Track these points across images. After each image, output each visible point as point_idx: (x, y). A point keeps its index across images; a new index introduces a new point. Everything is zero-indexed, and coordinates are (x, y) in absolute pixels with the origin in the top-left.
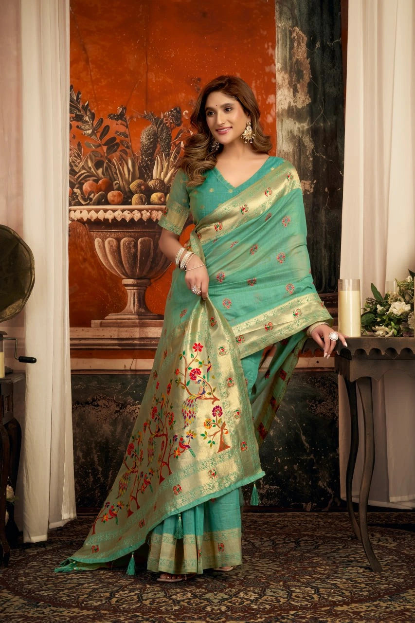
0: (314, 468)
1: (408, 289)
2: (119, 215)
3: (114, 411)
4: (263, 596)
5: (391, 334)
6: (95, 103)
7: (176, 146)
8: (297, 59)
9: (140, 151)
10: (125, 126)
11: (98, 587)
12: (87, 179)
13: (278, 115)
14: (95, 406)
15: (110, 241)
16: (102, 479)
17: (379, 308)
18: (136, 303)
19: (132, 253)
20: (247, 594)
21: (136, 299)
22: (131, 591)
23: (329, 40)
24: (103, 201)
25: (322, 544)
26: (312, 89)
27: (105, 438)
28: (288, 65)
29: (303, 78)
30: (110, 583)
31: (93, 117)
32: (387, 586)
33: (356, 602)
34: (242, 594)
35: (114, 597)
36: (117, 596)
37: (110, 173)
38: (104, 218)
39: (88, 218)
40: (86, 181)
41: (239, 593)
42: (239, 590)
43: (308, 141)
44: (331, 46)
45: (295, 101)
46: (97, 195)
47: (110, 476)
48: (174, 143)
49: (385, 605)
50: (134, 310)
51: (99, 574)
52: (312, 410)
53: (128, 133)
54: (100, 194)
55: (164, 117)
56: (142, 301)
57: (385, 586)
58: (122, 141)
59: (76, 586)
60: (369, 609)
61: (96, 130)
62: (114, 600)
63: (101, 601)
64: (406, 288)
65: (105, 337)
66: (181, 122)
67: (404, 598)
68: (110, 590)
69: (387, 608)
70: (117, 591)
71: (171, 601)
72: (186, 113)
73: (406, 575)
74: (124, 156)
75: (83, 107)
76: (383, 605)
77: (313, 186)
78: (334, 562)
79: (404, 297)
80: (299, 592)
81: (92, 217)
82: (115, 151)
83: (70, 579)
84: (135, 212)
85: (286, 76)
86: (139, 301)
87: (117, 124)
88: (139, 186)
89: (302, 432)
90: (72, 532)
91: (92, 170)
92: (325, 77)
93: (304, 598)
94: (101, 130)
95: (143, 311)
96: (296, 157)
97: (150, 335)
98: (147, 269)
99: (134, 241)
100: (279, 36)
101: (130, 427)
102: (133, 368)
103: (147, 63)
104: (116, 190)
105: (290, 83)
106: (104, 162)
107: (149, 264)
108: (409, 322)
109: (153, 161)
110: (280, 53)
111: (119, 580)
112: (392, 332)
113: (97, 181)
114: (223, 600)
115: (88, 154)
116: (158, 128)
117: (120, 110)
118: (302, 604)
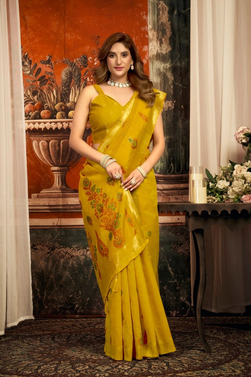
0: (177, 288)
1: (228, 172)
2: (48, 126)
3: (47, 252)
4: (133, 367)
5: (216, 201)
6: (32, 54)
7: (84, 80)
8: (162, 22)
9: (61, 84)
10: (51, 68)
11: (31, 363)
12: (27, 103)
13: (150, 58)
14: (35, 249)
15: (42, 143)
16: (40, 297)
17: (211, 184)
18: (60, 182)
19: (57, 150)
20: (123, 366)
21: (60, 180)
22: (51, 365)
23: (182, 9)
24: (38, 117)
25: (177, 336)
26: (172, 41)
27: (41, 270)
28: (156, 26)
29: (166, 35)
30: (39, 361)
31: (30, 62)
32: (213, 361)
33: (190, 371)
34: (120, 367)
35: (40, 368)
36: (42, 368)
37: (42, 98)
38: (39, 128)
39: (28, 128)
40: (27, 104)
41: (118, 366)
42: (119, 364)
43: (170, 75)
44: (184, 12)
45: (161, 49)
46: (34, 113)
47: (45, 294)
48: (83, 78)
49: (208, 372)
50: (59, 187)
51: (32, 356)
52: (175, 250)
53: (53, 73)
54: (36, 112)
55: (76, 61)
56: (64, 181)
57: (211, 361)
58: (49, 78)
59: (18, 362)
60: (197, 375)
61: (33, 71)
62: (40, 371)
63: (32, 371)
64: (227, 171)
65: (40, 205)
66: (88, 65)
67: (221, 368)
68: (38, 365)
69: (209, 374)
70: (42, 365)
71: (75, 371)
72: (90, 59)
73: (226, 354)
74: (51, 87)
75: (24, 56)
76: (207, 372)
77: (173, 104)
78: (183, 347)
79: (226, 177)
80: (156, 365)
81: (31, 128)
82: (45, 84)
83: (14, 359)
84: (59, 123)
85: (155, 33)
86: (62, 181)
87: (46, 67)
88: (61, 106)
89: (169, 265)
90: (19, 330)
91: (31, 97)
92: (181, 33)
93: (159, 368)
94: (36, 71)
95: (65, 187)
96: (162, 86)
97: (70, 203)
98: (67, 160)
99: (58, 142)
100: (150, 7)
101: (57, 262)
102: (59, 224)
103: (64, 27)
104: (47, 109)
105: (157, 38)
106: (38, 92)
107: (68, 157)
108: (228, 193)
109: (69, 90)
110: (151, 18)
111: (45, 359)
112: (217, 200)
113: (33, 104)
114: (108, 370)
115: (28, 87)
116: (72, 69)
117: (48, 58)
118: (157, 372)
